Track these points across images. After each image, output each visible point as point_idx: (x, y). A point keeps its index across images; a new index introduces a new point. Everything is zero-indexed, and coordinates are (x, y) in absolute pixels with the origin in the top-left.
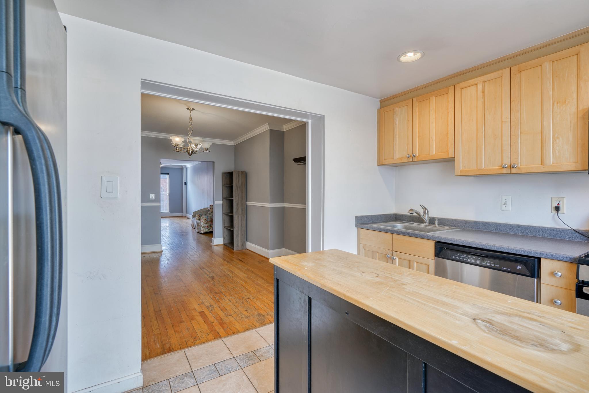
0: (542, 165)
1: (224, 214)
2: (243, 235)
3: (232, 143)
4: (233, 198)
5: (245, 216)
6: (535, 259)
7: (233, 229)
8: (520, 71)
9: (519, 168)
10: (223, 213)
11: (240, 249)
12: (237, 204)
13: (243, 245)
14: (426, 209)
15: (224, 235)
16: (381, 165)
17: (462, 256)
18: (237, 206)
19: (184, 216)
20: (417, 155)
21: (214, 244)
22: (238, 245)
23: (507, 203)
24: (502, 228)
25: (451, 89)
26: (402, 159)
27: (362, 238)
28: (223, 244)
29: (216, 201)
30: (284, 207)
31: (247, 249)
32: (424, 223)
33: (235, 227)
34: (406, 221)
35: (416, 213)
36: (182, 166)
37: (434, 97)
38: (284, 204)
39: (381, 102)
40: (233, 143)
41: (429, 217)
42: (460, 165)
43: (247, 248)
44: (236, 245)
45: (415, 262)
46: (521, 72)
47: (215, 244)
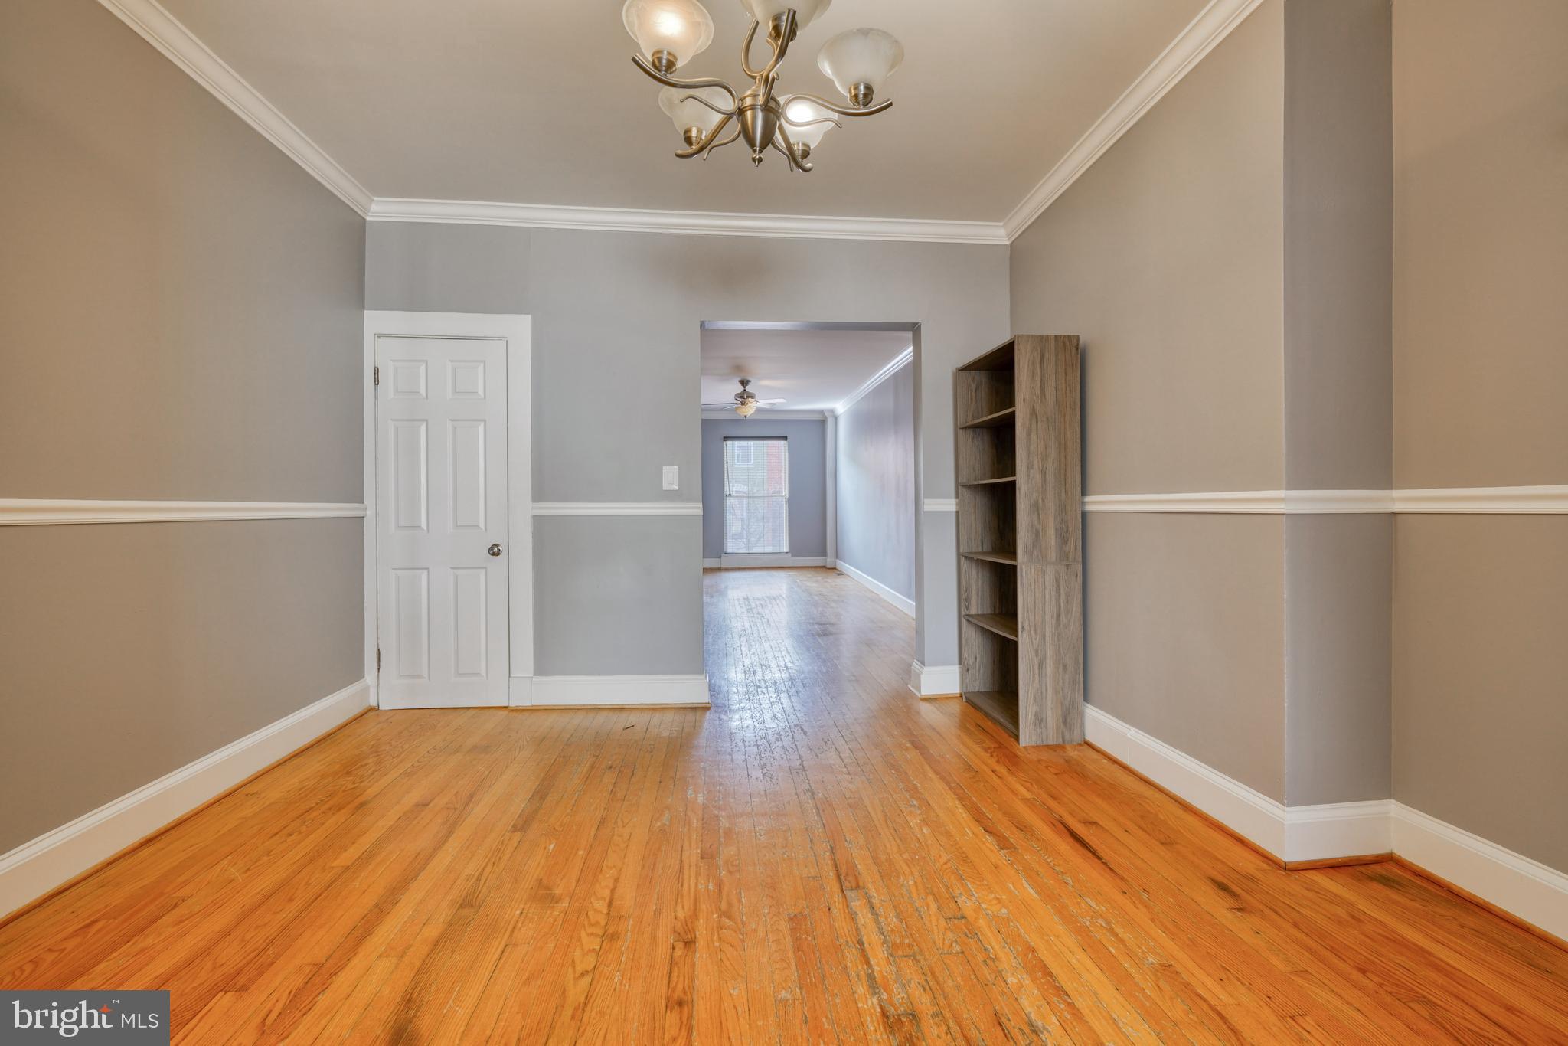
1: (966, 557)
2: (1065, 667)
3: (997, 234)
4: (1014, 474)
5: (1080, 568)
7: (1017, 636)
10: (959, 555)
11: (1052, 739)
12: (1036, 508)
13: (1065, 722)
15: (965, 655)
18: (1035, 517)
19: (828, 566)
21: (918, 688)
22: (1039, 720)
28: (961, 696)
29: (927, 501)
30: (1394, 514)
31: (1087, 743)
33: (1026, 627)
36: (822, 412)
38: (1396, 493)
40: (1002, 232)
43: (1090, 738)
44: (1030, 717)
47: (926, 691)
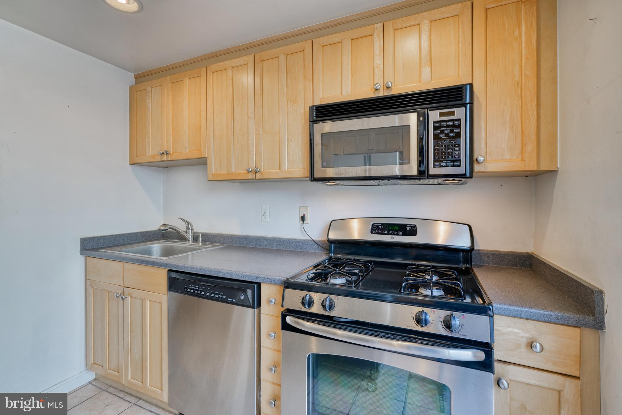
0: (279, 170)
6: (254, 285)
8: (263, 59)
9: (262, 173)
14: (189, 224)
16: (133, 164)
17: (194, 287)
20: (171, 153)
23: (266, 213)
24: (261, 242)
25: (203, 70)
26: (155, 156)
27: (89, 271)
32: (187, 241)
34: (172, 239)
35: (170, 228)
37: (188, 79)
39: (137, 77)
41: (194, 233)
42: (213, 168)
45: (148, 301)
46: (263, 62)
